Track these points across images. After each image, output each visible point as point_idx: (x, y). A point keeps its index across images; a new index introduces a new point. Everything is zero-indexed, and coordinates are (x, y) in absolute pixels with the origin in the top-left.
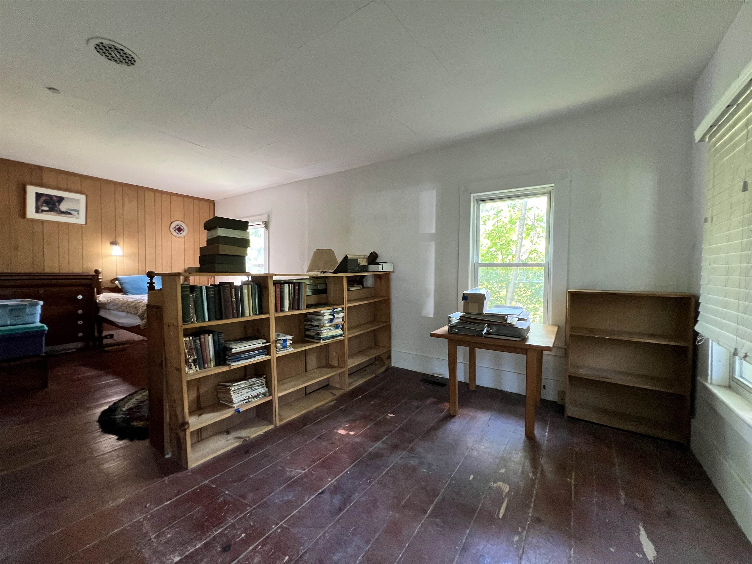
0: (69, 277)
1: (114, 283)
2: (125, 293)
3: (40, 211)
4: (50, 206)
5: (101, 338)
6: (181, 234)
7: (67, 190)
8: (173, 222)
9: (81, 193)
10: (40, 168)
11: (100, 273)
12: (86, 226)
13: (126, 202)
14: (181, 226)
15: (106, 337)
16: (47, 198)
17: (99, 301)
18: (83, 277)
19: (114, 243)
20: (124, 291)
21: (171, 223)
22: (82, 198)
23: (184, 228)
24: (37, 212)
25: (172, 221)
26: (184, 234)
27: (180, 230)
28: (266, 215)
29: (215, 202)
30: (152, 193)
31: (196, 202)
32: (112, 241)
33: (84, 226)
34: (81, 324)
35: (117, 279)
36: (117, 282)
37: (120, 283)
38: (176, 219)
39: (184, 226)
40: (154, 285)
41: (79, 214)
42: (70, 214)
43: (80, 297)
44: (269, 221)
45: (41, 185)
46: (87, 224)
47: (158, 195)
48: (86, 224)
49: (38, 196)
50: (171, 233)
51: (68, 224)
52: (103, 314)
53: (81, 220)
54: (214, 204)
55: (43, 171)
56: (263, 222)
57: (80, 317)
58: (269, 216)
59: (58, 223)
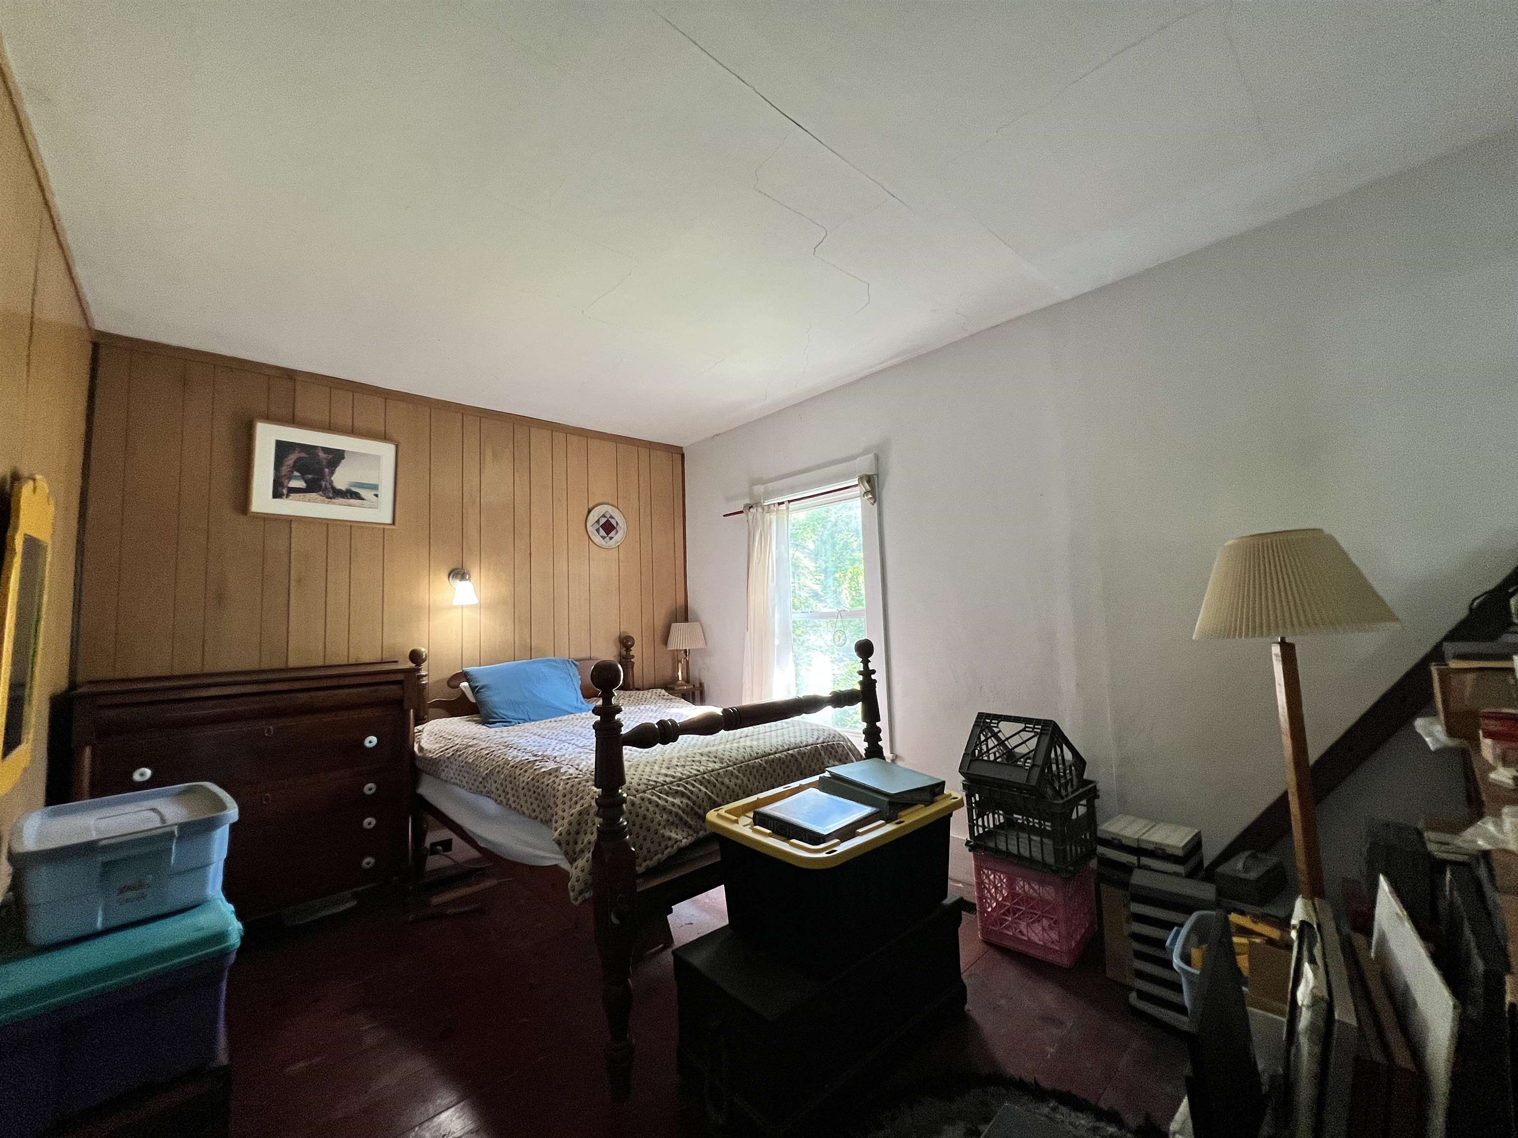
0: (347, 681)
1: (458, 687)
2: (487, 719)
3: (285, 491)
4: (310, 476)
5: (421, 855)
6: (611, 538)
7: (352, 432)
8: (593, 508)
9: (384, 437)
10: (290, 375)
11: (424, 661)
12: (393, 527)
13: (489, 457)
14: (611, 517)
15: (433, 850)
16: (303, 455)
17: (421, 749)
18: (379, 679)
19: (458, 573)
20: (483, 712)
21: (589, 512)
22: (386, 451)
23: (617, 524)
24: (277, 495)
25: (590, 506)
26: (618, 537)
27: (608, 527)
28: (871, 456)
29: (685, 451)
30: (547, 433)
31: (643, 452)
32: (452, 567)
33: (389, 529)
34: (372, 826)
35: (464, 676)
36: (464, 685)
37: (473, 688)
38: (601, 501)
39: (618, 518)
40: (617, 717)
41: (377, 496)
42: (357, 496)
43: (371, 741)
44: (878, 475)
45: (292, 421)
46: (397, 522)
47: (560, 436)
48: (394, 523)
49: (283, 449)
50: (589, 537)
51: (351, 526)
52: (428, 790)
53: (383, 515)
54: (683, 456)
55: (299, 387)
56: (861, 479)
57: (369, 805)
58: (877, 458)
59: (327, 524)
